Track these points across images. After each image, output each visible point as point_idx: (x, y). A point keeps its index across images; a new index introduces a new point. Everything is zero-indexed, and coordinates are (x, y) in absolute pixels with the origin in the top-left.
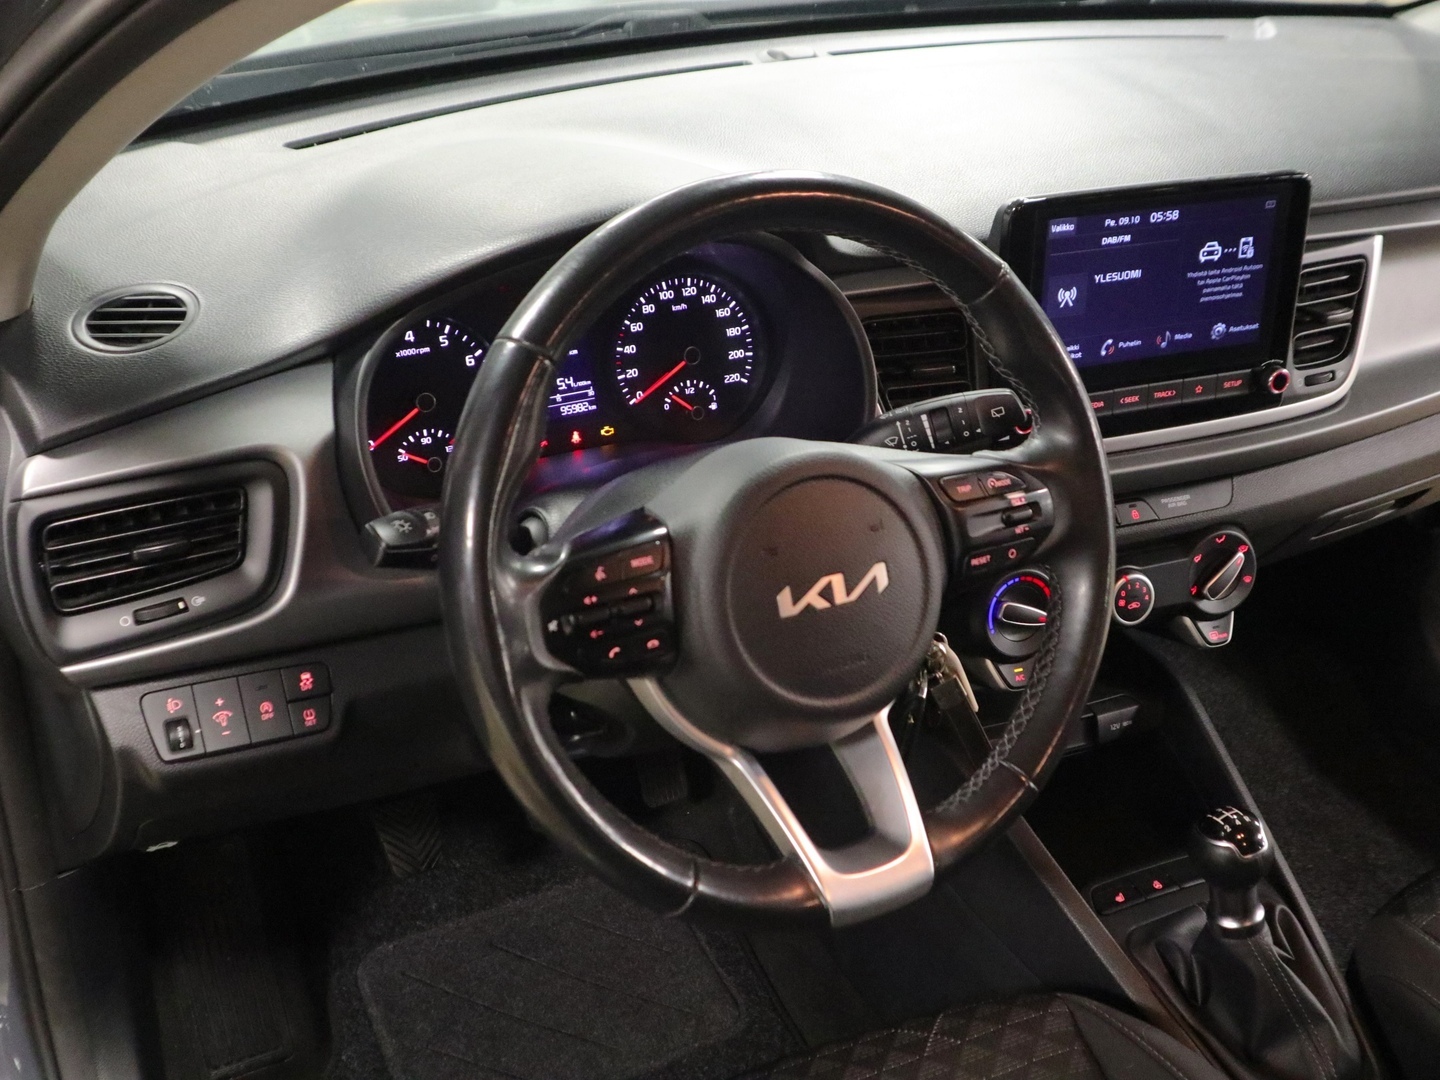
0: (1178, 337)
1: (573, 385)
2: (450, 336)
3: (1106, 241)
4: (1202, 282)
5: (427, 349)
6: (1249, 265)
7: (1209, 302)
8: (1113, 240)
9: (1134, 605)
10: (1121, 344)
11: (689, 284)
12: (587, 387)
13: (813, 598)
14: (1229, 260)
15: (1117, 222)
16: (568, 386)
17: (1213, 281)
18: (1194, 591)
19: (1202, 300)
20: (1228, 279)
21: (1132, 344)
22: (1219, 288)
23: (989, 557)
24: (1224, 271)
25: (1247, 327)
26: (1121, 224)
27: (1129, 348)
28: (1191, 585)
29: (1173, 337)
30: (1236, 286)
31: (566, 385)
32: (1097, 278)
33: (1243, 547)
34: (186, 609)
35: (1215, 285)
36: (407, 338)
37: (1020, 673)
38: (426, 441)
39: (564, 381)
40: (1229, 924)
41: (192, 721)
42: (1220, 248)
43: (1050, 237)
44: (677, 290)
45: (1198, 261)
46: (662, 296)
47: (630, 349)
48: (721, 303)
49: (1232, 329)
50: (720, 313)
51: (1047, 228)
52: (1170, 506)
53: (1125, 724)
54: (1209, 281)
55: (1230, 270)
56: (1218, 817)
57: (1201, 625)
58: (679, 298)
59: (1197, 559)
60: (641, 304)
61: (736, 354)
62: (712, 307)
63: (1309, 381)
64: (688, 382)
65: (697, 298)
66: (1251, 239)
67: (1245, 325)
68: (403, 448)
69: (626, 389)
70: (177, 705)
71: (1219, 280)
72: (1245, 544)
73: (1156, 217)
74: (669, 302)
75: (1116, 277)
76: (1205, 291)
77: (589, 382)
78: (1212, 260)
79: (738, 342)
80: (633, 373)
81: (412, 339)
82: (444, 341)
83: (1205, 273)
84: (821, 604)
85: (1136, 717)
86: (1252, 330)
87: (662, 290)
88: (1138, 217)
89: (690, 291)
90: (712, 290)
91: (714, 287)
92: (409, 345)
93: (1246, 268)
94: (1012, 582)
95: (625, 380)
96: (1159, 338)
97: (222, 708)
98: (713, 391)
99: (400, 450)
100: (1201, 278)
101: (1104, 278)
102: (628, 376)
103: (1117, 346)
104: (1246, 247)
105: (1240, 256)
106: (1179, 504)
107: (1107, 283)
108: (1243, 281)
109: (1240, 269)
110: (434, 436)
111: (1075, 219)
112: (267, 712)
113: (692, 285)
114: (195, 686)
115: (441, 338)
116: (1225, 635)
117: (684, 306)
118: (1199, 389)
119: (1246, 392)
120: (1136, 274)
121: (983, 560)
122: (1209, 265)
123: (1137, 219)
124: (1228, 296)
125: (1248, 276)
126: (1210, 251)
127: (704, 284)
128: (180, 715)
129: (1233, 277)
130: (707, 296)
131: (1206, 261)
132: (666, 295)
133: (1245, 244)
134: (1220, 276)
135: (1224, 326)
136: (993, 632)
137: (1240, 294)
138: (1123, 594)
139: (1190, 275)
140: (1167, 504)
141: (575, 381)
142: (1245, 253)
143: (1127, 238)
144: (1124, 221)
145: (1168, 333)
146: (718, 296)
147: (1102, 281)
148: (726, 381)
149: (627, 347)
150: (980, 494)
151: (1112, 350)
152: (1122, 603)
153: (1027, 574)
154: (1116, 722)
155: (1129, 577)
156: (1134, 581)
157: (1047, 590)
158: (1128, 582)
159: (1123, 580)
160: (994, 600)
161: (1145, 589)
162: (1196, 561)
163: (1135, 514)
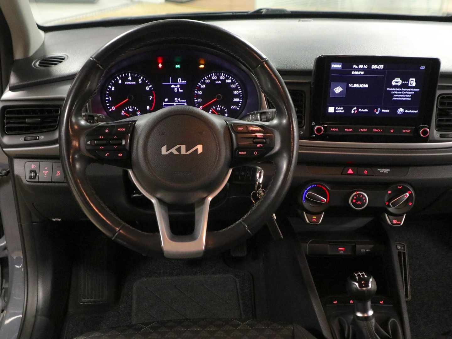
0: (383, 111)
1: (180, 101)
2: (142, 80)
3: (353, 73)
4: (394, 92)
5: (135, 83)
6: (413, 89)
7: (396, 100)
8: (357, 73)
9: (359, 203)
10: (360, 110)
11: (222, 75)
12: (185, 102)
13: (174, 150)
14: (404, 86)
15: (358, 66)
16: (178, 101)
17: (398, 93)
18: (387, 203)
19: (393, 99)
20: (404, 93)
21: (364, 110)
22: (400, 95)
23: (246, 152)
24: (403, 89)
25: (413, 111)
26: (359, 67)
27: (363, 112)
28: (385, 202)
29: (381, 110)
30: (408, 96)
31: (178, 100)
32: (350, 85)
33: (409, 192)
34: (39, 139)
35: (399, 94)
36: (129, 79)
37: (315, 218)
38: (131, 110)
39: (177, 99)
40: (359, 315)
41: (38, 172)
42: (401, 81)
43: (332, 68)
44: (218, 77)
45: (392, 85)
46: (212, 78)
47: (200, 93)
48: (233, 83)
49: (406, 111)
50: (232, 86)
51: (330, 66)
53: (367, 250)
54: (396, 92)
55: (406, 90)
56: (356, 274)
57: (390, 217)
58: (218, 79)
59: (389, 192)
60: (205, 79)
61: (236, 100)
62: (229, 84)
63: (442, 136)
64: (218, 106)
65: (225, 80)
66: (414, 79)
67: (412, 110)
68: (124, 110)
69: (197, 105)
70: (34, 166)
71: (401, 93)
72: (410, 191)
73: (374, 67)
74: (215, 80)
75: (357, 86)
76: (394, 96)
77: (185, 101)
78: (397, 85)
79: (237, 96)
80: (200, 100)
81: (130, 79)
82: (140, 81)
83: (395, 89)
84: (176, 153)
85: (372, 249)
86: (415, 113)
87: (213, 76)
88: (367, 66)
89: (222, 78)
90: (230, 78)
91: (231, 77)
92: (129, 81)
93: (412, 90)
94: (313, 186)
95: (197, 102)
96: (375, 111)
97: (46, 170)
98: (226, 110)
99: (122, 111)
100: (393, 91)
101: (353, 86)
102: (198, 101)
103: (358, 110)
104: (412, 82)
105: (410, 85)
106: (384, 172)
107: (354, 88)
108: (410, 94)
109: (409, 90)
110: (133, 109)
111: (341, 63)
112: (58, 174)
113: (223, 76)
114: (41, 163)
115: (139, 80)
116: (400, 223)
117: (220, 82)
118: (392, 131)
119: (411, 135)
120: (366, 86)
121: (244, 153)
122: (396, 87)
123: (366, 67)
124: (404, 99)
125: (413, 93)
126: (396, 81)
127: (228, 76)
128: (35, 169)
129: (406, 92)
130: (228, 80)
131: (395, 85)
132: (214, 78)
133: (411, 81)
134: (401, 91)
135: (403, 109)
136: (304, 201)
137: (410, 99)
138: (355, 198)
139: (388, 89)
140: (380, 171)
141: (181, 100)
142: (412, 84)
143: (362, 73)
144: (361, 66)
145: (379, 109)
146: (232, 80)
147: (352, 87)
148: (231, 108)
149: (199, 92)
150: (246, 131)
151: (356, 111)
152: (354, 201)
153: (319, 184)
154: (364, 249)
155: (358, 192)
156: (360, 194)
157: (327, 191)
158: (357, 194)
159: (355, 193)
160: (306, 190)
161: (364, 198)
162: (389, 193)
163: (366, 172)
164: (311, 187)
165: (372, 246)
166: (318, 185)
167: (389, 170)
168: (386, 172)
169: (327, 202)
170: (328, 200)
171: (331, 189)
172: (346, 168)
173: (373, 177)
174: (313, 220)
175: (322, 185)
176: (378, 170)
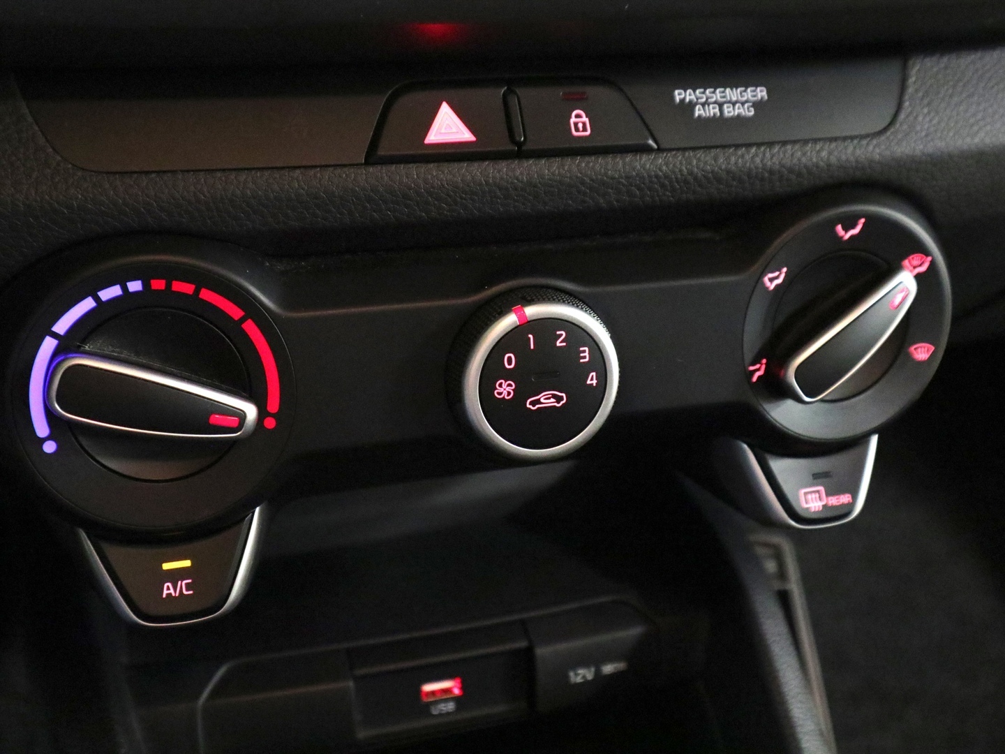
18: (759, 370)
28: (749, 356)
33: (916, 259)
37: (180, 573)
52: (699, 111)
53: (608, 669)
57: (780, 466)
59: (774, 280)
72: (925, 252)
85: (635, 655)
94: (115, 291)
106: (729, 112)
116: (845, 499)
136: (49, 448)
138: (510, 361)
140: (692, 105)
152: (505, 389)
153: (171, 273)
154: (585, 663)
155: (532, 311)
156: (548, 326)
157: (250, 327)
158: (528, 326)
159: (508, 321)
160: (49, 345)
161: (586, 354)
162: (772, 286)
163: (579, 122)
164: (88, 304)
165: (634, 632)
166: (158, 284)
167: (761, 93)
168: (738, 110)
169: (270, 423)
170: (273, 405)
171: (287, 301)
172: (409, 101)
173: (644, 164)
174: (168, 590)
175: (202, 279)
176: (679, 95)
